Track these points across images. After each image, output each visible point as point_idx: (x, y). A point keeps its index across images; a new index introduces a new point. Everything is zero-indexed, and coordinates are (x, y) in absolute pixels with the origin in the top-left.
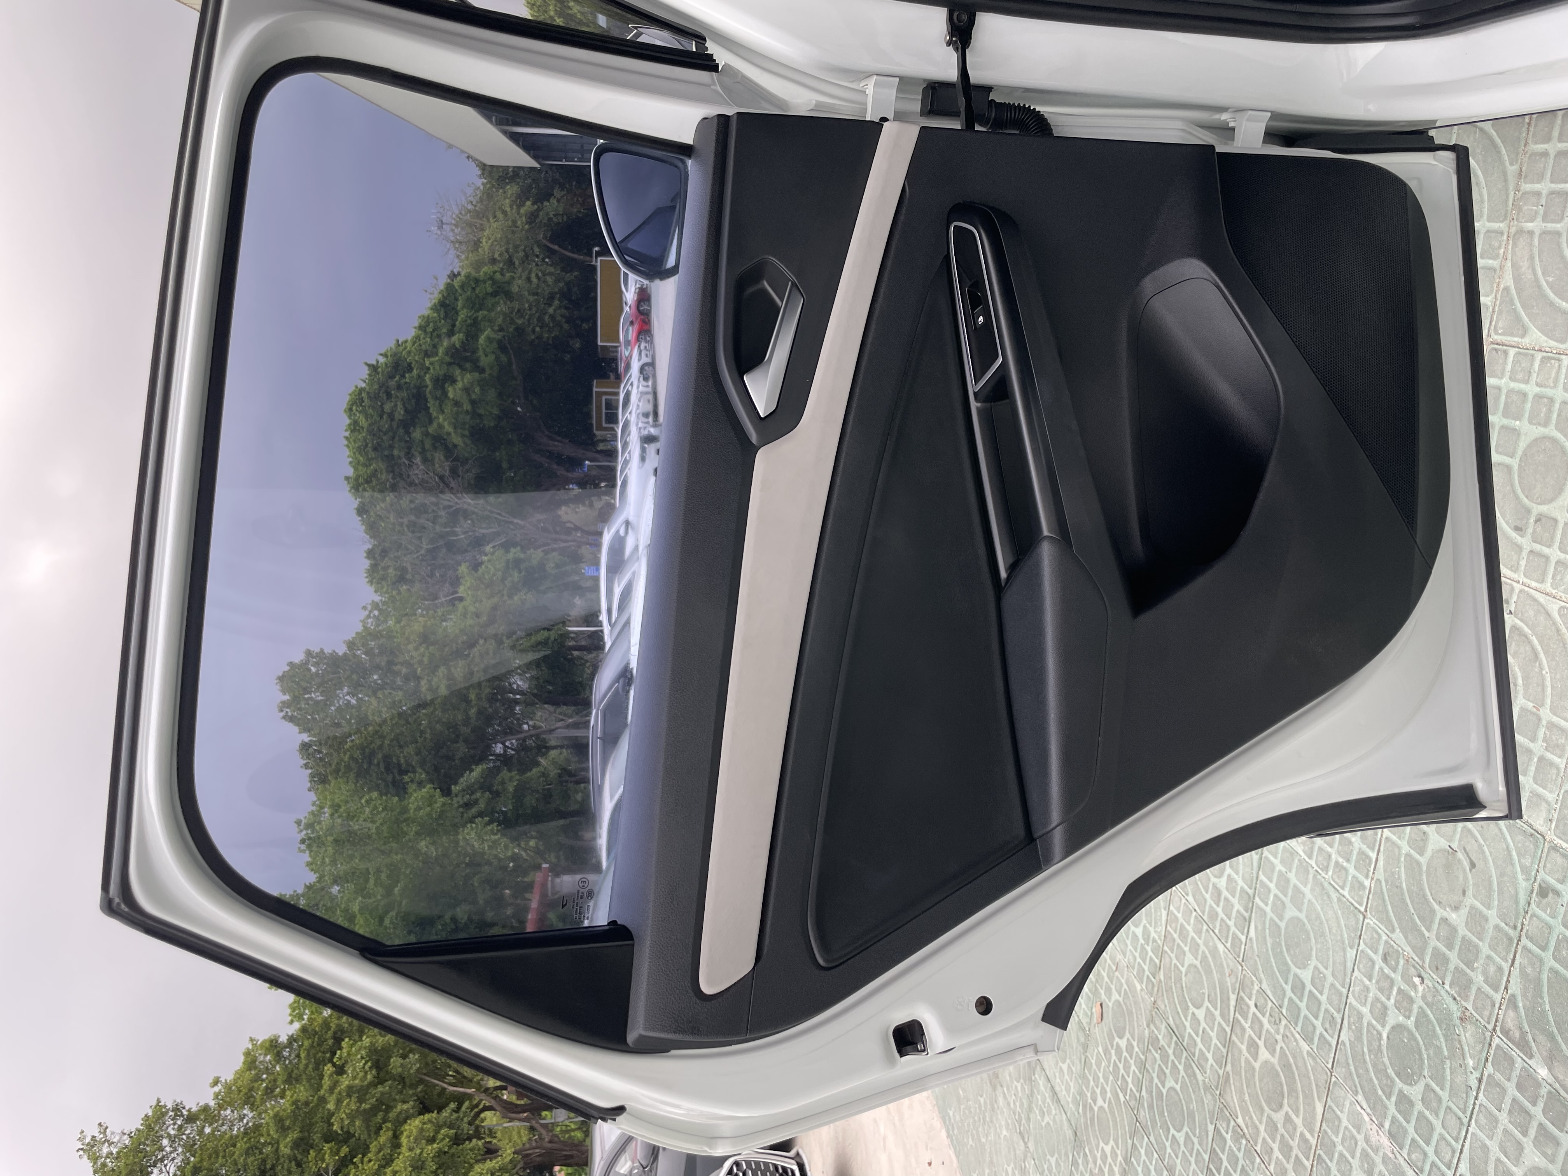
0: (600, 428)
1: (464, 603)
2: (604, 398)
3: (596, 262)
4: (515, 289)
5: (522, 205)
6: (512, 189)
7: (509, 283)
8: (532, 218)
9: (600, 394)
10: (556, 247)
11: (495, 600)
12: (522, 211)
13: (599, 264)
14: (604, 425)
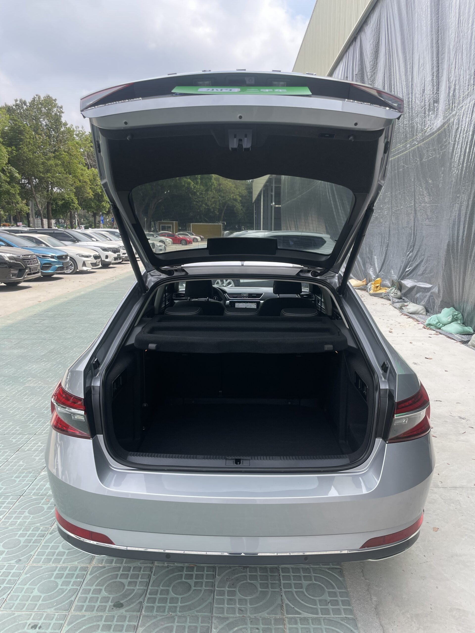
0: (160, 224)
1: (87, 169)
2: (171, 225)
3: (221, 223)
4: (210, 193)
5: (240, 196)
6: (245, 192)
7: (211, 191)
8: (235, 200)
9: (173, 224)
10: (225, 208)
11: (89, 183)
12: (238, 197)
13: (220, 224)
14: (161, 225)
